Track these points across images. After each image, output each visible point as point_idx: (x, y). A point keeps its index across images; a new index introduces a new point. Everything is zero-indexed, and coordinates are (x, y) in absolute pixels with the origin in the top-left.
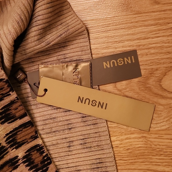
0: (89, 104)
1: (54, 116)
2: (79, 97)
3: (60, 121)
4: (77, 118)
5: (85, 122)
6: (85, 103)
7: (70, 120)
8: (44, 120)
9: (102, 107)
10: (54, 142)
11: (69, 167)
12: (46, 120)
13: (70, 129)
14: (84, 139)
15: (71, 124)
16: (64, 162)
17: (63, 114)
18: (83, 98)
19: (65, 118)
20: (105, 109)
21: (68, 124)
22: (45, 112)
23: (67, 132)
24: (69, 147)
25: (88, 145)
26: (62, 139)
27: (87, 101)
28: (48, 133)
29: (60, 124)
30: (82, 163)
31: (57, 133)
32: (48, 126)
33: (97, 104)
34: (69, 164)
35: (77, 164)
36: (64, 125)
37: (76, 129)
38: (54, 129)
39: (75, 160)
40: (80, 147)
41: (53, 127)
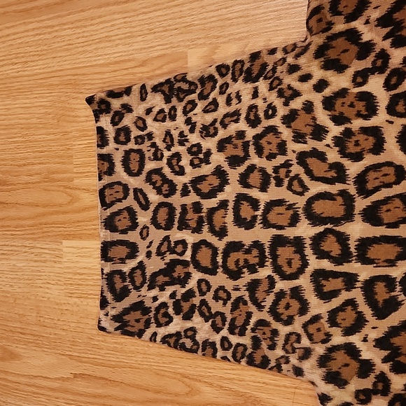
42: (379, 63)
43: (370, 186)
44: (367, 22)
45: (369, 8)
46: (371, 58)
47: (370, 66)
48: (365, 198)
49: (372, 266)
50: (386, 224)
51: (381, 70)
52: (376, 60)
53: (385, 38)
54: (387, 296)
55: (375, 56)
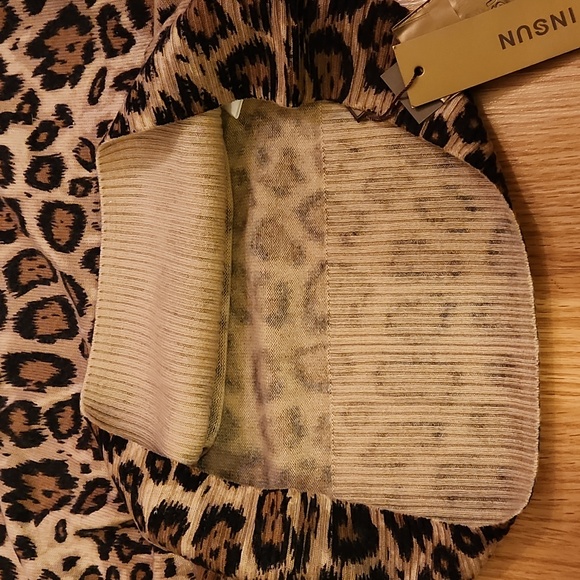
0: (531, 37)
1: (423, 236)
2: (501, 37)
3: (434, 252)
4: (476, 252)
5: (493, 264)
6: (521, 41)
7: (458, 252)
8: (398, 242)
9: (564, 23)
10: (411, 299)
11: (435, 363)
12: (402, 242)
13: (455, 274)
14: (482, 304)
15: (458, 262)
16: (427, 349)
17: (445, 236)
18: (510, 33)
19: (448, 246)
20: (574, 21)
21: (452, 263)
22: (404, 223)
23: (446, 279)
24: (445, 315)
25: (489, 319)
26: (433, 295)
27: (524, 32)
28: (402, 274)
29: (433, 257)
30: (466, 358)
31: (423, 279)
32: (403, 258)
33: (549, 23)
34: (436, 356)
35: (457, 358)
36: (442, 263)
37: (469, 277)
38: (417, 268)
39: (453, 349)
40: (471, 320)
41: (416, 263)
42: (26, 108)
43: (24, 280)
44: (15, 48)
45: (19, 28)
46: (17, 99)
47: (13, 110)
48: (18, 296)
49: (22, 388)
50: (39, 337)
51: (28, 119)
52: (24, 103)
53: (36, 73)
54: (26, 429)
55: (22, 98)
